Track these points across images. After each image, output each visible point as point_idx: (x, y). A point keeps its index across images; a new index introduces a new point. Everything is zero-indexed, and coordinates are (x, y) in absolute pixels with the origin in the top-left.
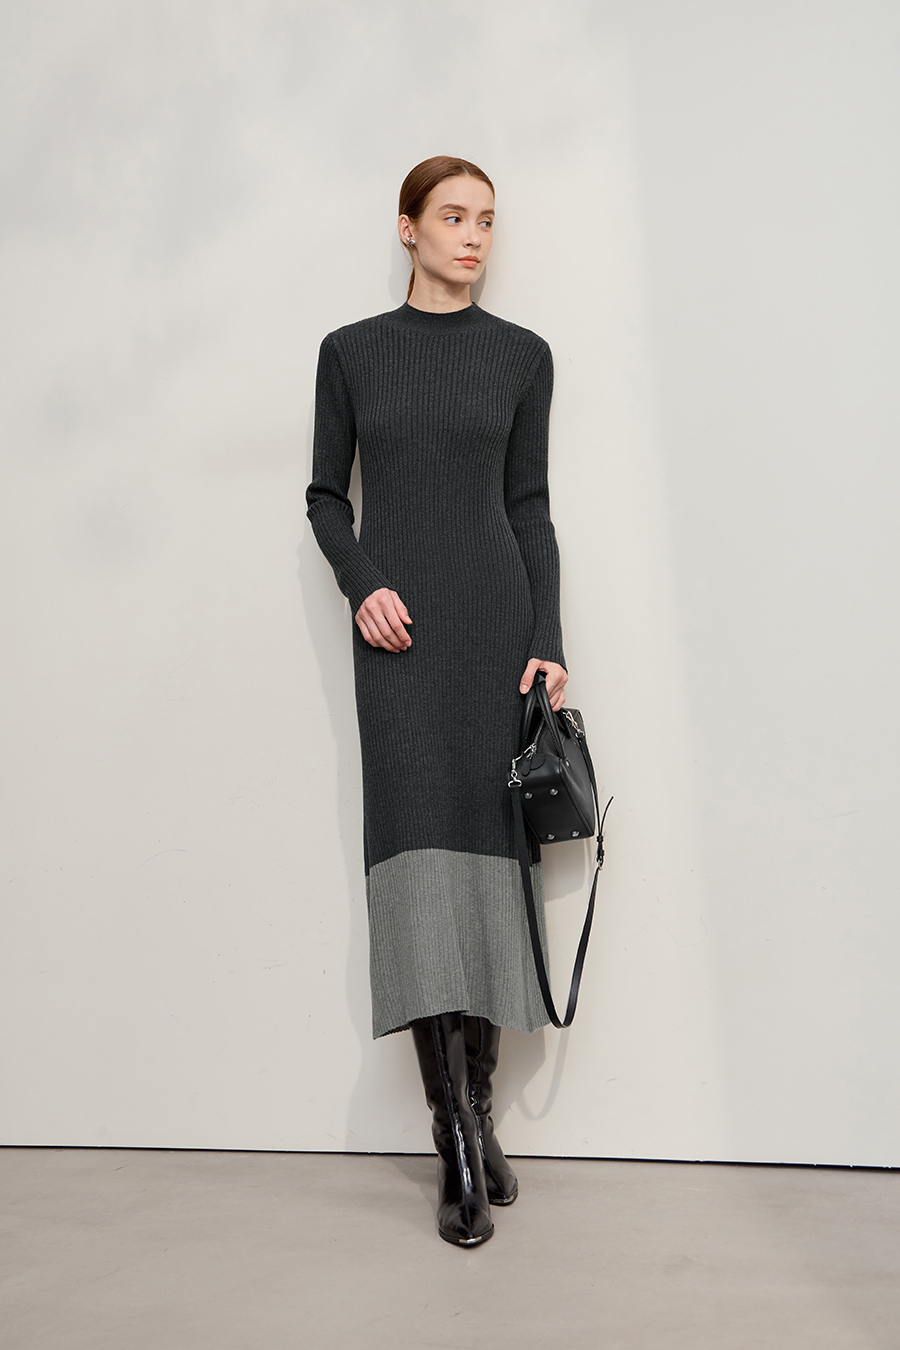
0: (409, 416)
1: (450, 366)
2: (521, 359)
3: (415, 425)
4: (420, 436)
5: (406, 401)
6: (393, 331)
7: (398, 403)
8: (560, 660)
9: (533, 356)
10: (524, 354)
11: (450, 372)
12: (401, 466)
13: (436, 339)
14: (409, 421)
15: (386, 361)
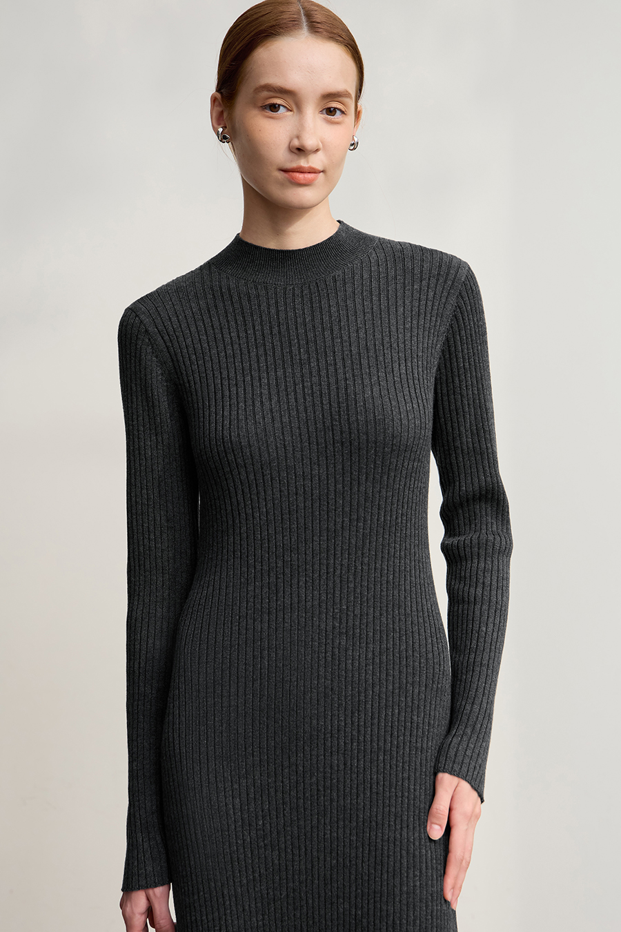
0: (277, 425)
1: (327, 333)
2: (430, 303)
3: (288, 438)
4: (298, 455)
5: (270, 400)
6: (229, 290)
7: (258, 404)
8: (478, 786)
9: (445, 294)
10: (431, 294)
11: (329, 343)
12: (270, 505)
13: (297, 292)
14: (278, 433)
15: (227, 336)
